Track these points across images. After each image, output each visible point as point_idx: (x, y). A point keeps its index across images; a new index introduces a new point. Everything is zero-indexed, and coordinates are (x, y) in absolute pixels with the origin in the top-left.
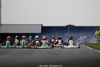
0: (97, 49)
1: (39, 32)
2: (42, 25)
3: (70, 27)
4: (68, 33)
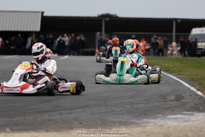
0: (166, 71)
1: (34, 30)
2: (43, 13)
3: (107, 19)
4: (103, 33)
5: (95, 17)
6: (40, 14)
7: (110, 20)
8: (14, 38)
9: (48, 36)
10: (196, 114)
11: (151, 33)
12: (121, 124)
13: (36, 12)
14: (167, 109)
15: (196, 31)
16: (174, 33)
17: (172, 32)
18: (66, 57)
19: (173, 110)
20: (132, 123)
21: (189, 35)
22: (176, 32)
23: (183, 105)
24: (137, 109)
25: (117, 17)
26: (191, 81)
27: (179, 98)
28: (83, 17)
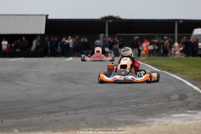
0: (169, 71)
1: (39, 33)
2: (47, 16)
3: (111, 21)
4: (107, 35)
5: (98, 19)
6: (45, 17)
7: (113, 22)
8: (19, 41)
9: (52, 39)
10: (200, 113)
11: (154, 34)
12: (127, 123)
13: (40, 15)
14: (172, 108)
15: (197, 31)
16: (176, 34)
17: (174, 33)
18: (71, 58)
19: (177, 109)
20: (137, 123)
21: (191, 35)
22: (178, 33)
23: (187, 104)
24: (141, 108)
25: (120, 19)
26: (194, 81)
27: (183, 97)
28: (86, 20)
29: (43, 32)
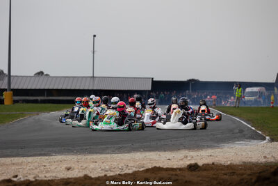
2: (152, 79)
3: (193, 82)
4: (190, 91)
5: (185, 81)
7: (195, 83)
10: (252, 141)
12: (208, 147)
14: (235, 138)
15: (248, 89)
19: (239, 139)
20: (215, 146)
23: (244, 135)
26: (248, 121)
27: (241, 131)
29: (150, 89)
